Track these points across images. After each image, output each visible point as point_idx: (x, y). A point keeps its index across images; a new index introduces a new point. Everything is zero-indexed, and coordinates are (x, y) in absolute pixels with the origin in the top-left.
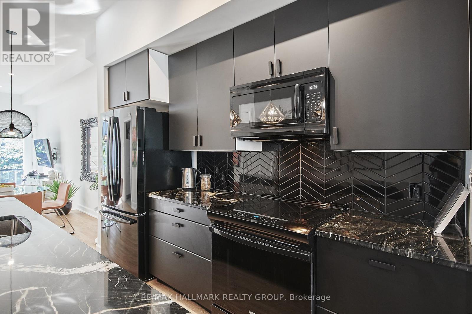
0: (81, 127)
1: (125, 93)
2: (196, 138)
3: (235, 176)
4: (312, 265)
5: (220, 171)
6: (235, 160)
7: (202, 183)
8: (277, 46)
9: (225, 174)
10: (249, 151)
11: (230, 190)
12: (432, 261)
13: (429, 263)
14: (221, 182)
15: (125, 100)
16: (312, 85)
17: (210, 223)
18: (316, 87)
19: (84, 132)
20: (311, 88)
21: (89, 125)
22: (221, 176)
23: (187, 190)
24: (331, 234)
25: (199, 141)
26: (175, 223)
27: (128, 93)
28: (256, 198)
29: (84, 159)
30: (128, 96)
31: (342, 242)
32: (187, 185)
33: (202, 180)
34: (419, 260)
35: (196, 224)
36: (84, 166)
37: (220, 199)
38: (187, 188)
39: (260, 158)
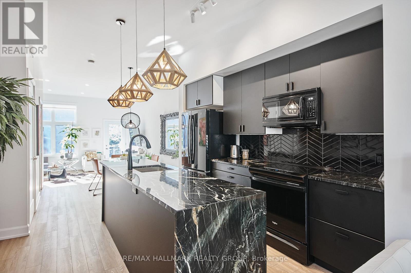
0: (161, 120)
1: (197, 101)
2: (241, 127)
3: (264, 150)
4: (306, 194)
5: (255, 148)
6: (265, 140)
7: (243, 154)
8: (291, 74)
9: (258, 149)
10: (274, 134)
11: (261, 159)
12: (364, 188)
13: (363, 189)
14: (255, 154)
15: (197, 105)
16: (310, 98)
17: (250, 175)
18: (312, 98)
19: (162, 123)
20: (309, 99)
21: (166, 118)
22: (255, 151)
23: (234, 159)
24: (316, 177)
25: (243, 128)
26: (228, 176)
27: (199, 100)
28: (278, 164)
29: (162, 141)
30: (199, 102)
31: (322, 181)
32: (234, 156)
33: (243, 152)
34: (358, 188)
35: (241, 176)
36: (162, 144)
37: (255, 163)
38: (234, 157)
39: (281, 139)
